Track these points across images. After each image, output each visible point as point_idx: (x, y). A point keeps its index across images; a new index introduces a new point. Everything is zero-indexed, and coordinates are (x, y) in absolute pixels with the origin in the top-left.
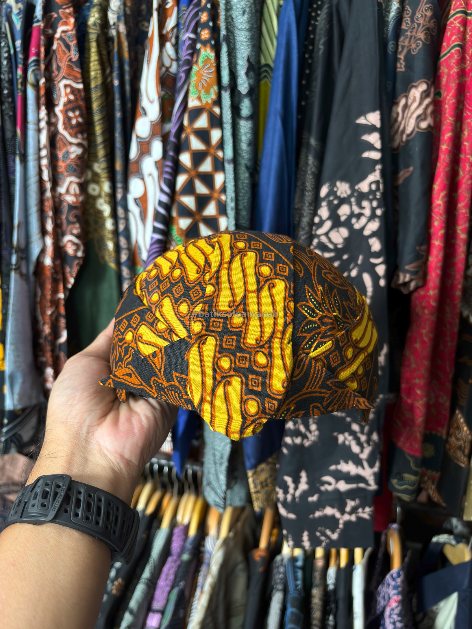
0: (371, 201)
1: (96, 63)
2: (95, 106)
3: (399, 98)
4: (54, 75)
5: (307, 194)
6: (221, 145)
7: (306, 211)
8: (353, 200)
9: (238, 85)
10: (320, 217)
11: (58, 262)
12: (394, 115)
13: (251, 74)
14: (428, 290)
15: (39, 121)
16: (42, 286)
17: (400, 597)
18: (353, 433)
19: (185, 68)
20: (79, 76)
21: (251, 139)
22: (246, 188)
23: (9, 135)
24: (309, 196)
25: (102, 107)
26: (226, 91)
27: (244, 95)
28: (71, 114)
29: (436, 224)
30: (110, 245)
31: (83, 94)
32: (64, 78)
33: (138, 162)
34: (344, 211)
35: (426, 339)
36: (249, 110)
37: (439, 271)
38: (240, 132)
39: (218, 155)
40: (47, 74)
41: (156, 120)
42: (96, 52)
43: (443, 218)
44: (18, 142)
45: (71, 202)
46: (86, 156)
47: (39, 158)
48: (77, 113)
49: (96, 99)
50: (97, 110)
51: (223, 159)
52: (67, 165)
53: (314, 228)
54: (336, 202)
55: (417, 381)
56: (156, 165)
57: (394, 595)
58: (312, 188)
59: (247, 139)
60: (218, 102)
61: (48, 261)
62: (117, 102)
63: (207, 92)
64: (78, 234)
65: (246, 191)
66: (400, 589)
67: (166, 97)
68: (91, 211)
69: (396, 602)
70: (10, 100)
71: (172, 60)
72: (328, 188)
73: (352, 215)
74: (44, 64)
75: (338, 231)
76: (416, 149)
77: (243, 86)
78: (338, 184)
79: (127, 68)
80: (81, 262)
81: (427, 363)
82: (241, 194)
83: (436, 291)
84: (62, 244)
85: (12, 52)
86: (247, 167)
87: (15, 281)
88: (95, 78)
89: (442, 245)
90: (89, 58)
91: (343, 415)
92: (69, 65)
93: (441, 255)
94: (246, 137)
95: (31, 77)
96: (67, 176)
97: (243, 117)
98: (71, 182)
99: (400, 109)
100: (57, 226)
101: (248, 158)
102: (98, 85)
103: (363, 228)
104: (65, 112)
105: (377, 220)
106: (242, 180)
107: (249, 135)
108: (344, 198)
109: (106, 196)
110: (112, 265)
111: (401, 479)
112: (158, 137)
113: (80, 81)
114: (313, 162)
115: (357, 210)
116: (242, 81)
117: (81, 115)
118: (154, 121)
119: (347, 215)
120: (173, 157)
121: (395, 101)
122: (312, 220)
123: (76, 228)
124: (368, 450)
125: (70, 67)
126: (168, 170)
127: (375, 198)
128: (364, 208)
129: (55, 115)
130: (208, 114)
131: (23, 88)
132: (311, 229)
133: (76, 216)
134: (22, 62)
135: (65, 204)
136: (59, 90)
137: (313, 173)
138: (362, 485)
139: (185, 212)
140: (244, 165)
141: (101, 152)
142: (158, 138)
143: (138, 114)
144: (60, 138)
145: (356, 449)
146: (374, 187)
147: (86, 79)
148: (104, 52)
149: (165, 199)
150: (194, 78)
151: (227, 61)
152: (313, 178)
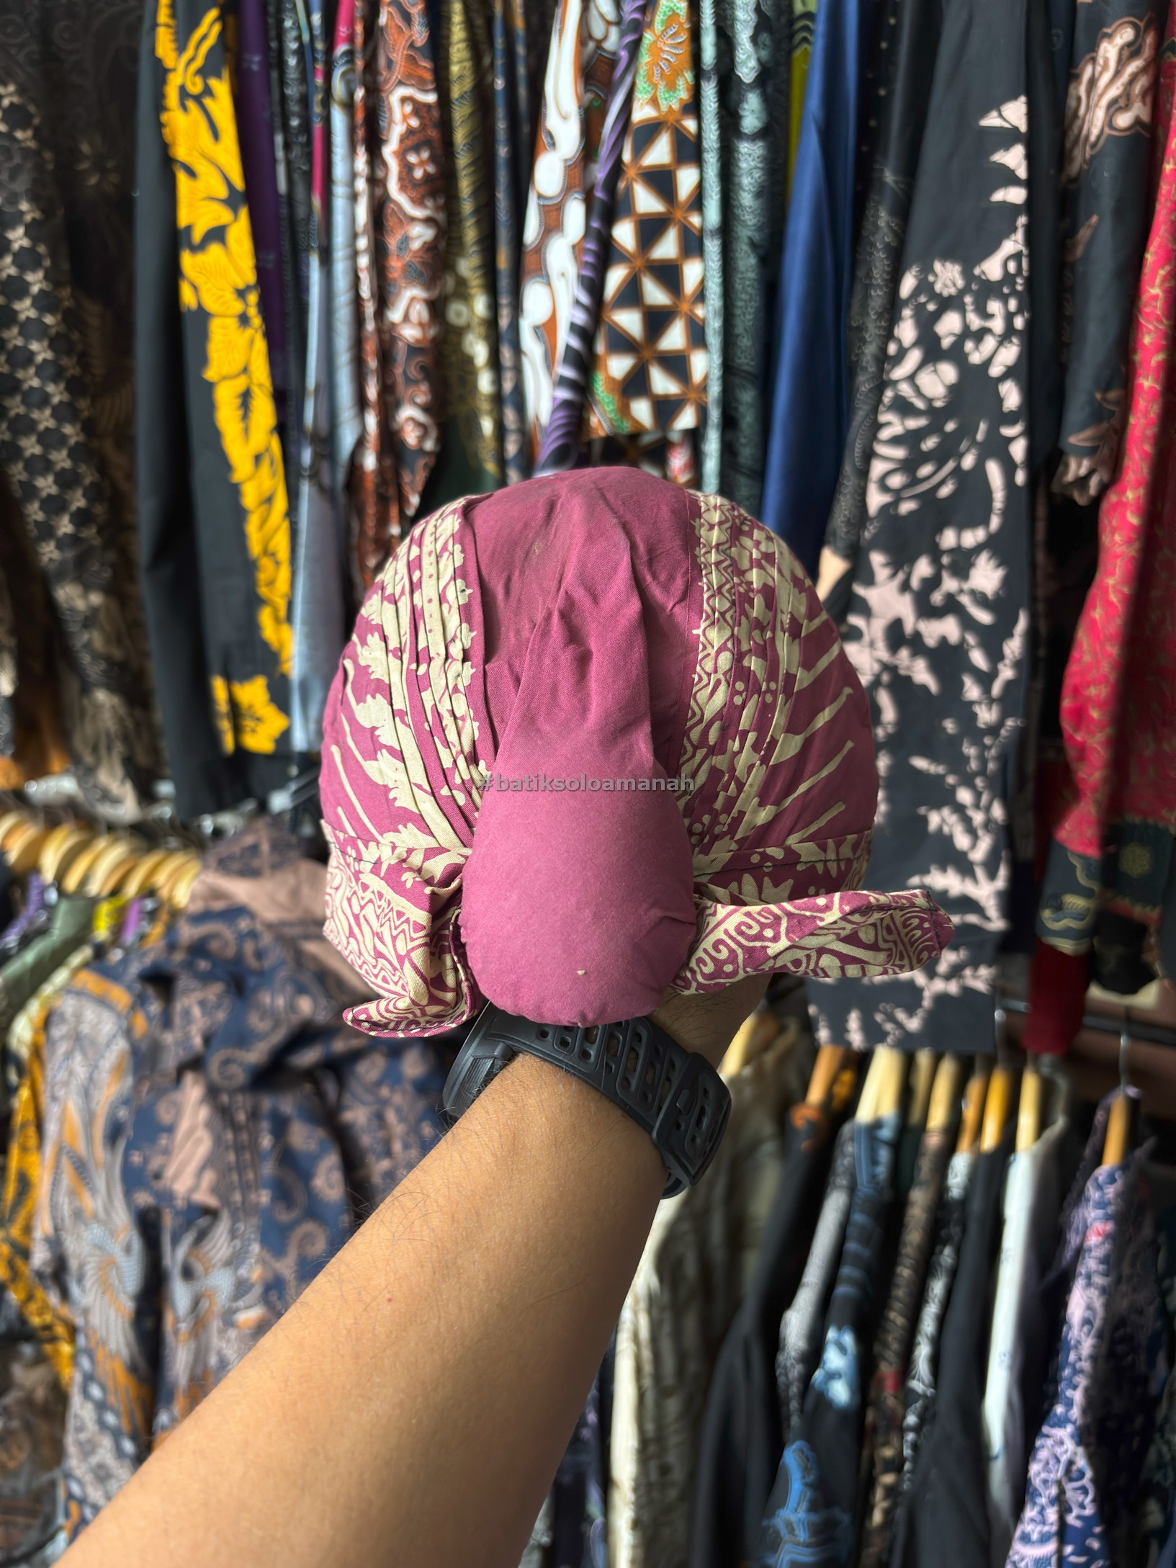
0: (1004, 299)
1: (462, 46)
2: (460, 136)
3: (1082, 63)
4: (381, 79)
5: (873, 293)
6: (697, 201)
7: (873, 330)
8: (968, 299)
9: (737, 65)
10: (899, 342)
11: (388, 462)
12: (1072, 103)
13: (765, 37)
14: (1124, 492)
15: (353, 176)
16: (361, 513)
17: (1110, 1227)
18: (960, 809)
19: (630, 38)
20: (428, 76)
21: (763, 181)
22: (750, 290)
23: (301, 212)
24: (877, 297)
25: (474, 139)
26: (709, 79)
27: (749, 84)
28: (412, 158)
29: (1147, 340)
30: (487, 425)
31: (436, 114)
32: (400, 83)
33: (540, 248)
34: (949, 325)
35: (1113, 598)
36: (757, 118)
37: (1148, 448)
38: (740, 168)
39: (690, 223)
40: (368, 77)
41: (573, 157)
42: (462, 23)
43: (1163, 326)
44: (316, 223)
45: (411, 340)
46: (442, 245)
47: (355, 254)
48: (425, 155)
49: (463, 121)
50: (464, 145)
51: (702, 230)
52: (405, 265)
53: (886, 365)
54: (931, 307)
55: (1093, 691)
56: (574, 253)
57: (1095, 1219)
58: (884, 280)
59: (753, 181)
60: (694, 107)
61: (370, 461)
62: (501, 125)
63: (671, 87)
64: (426, 404)
65: (751, 295)
66: (1111, 1209)
67: (596, 104)
68: (454, 358)
69: (1099, 1234)
70: (302, 139)
71: (609, 23)
72: (915, 276)
73: (966, 333)
74: (363, 57)
75: (935, 371)
76: (1106, 174)
77: (747, 67)
78: (938, 266)
79: (521, 50)
80: (432, 461)
81: (1113, 650)
82: (740, 304)
83: (1141, 491)
84: (395, 426)
85: (306, 37)
86: (753, 244)
87: (310, 501)
88: (461, 77)
89: (1158, 387)
90: (448, 37)
91: (940, 769)
92: (411, 56)
93: (1155, 410)
94: (752, 178)
95: (338, 88)
96: (405, 287)
97: (745, 134)
98: (413, 299)
99: (1082, 90)
100: (387, 389)
101: (754, 225)
102: (466, 93)
103: (988, 362)
104: (401, 155)
105: (1015, 340)
106: (742, 273)
107: (757, 174)
108: (950, 297)
109: (480, 324)
110: (490, 467)
111: (1059, 908)
112: (576, 192)
113: (431, 87)
114: (888, 223)
115: (975, 322)
116: (744, 54)
117: (433, 159)
118: (570, 159)
119: (955, 335)
120: (599, 232)
121: (1073, 71)
122: (884, 349)
123: (425, 393)
124: (985, 843)
125: (411, 60)
126: (589, 259)
127: (1014, 293)
128: (991, 316)
129: (385, 164)
130: (672, 134)
131: (325, 114)
132: (881, 370)
133: (423, 369)
134: (324, 59)
135: (400, 344)
136: (390, 110)
137: (887, 246)
138: (972, 919)
139: (622, 343)
140: (746, 240)
141: (470, 234)
142: (576, 195)
143: (540, 146)
144: (393, 209)
145: (962, 841)
146: (1012, 267)
147: (441, 83)
148: (479, 21)
149: (581, 318)
150: (645, 58)
151: (712, 16)
152: (887, 258)
